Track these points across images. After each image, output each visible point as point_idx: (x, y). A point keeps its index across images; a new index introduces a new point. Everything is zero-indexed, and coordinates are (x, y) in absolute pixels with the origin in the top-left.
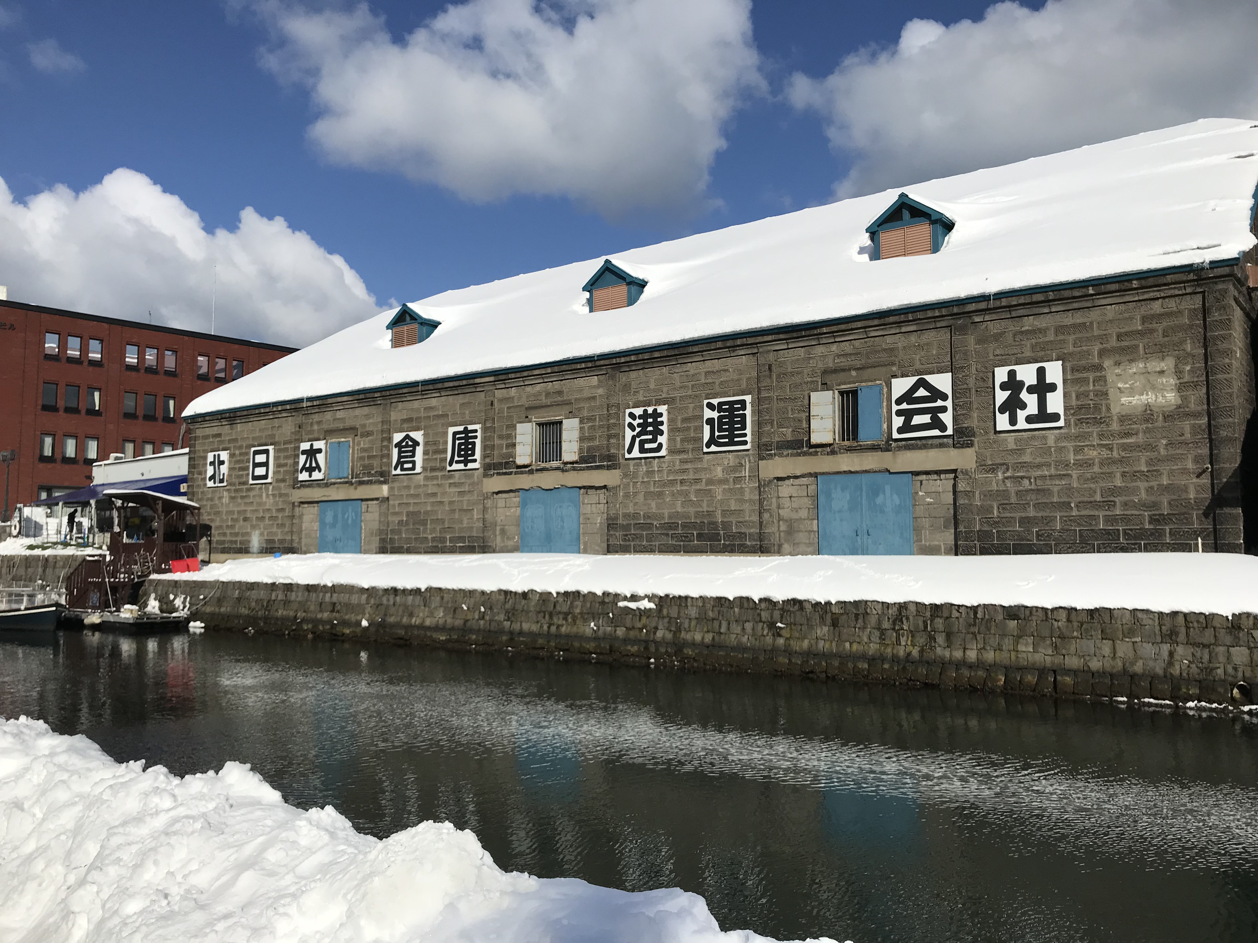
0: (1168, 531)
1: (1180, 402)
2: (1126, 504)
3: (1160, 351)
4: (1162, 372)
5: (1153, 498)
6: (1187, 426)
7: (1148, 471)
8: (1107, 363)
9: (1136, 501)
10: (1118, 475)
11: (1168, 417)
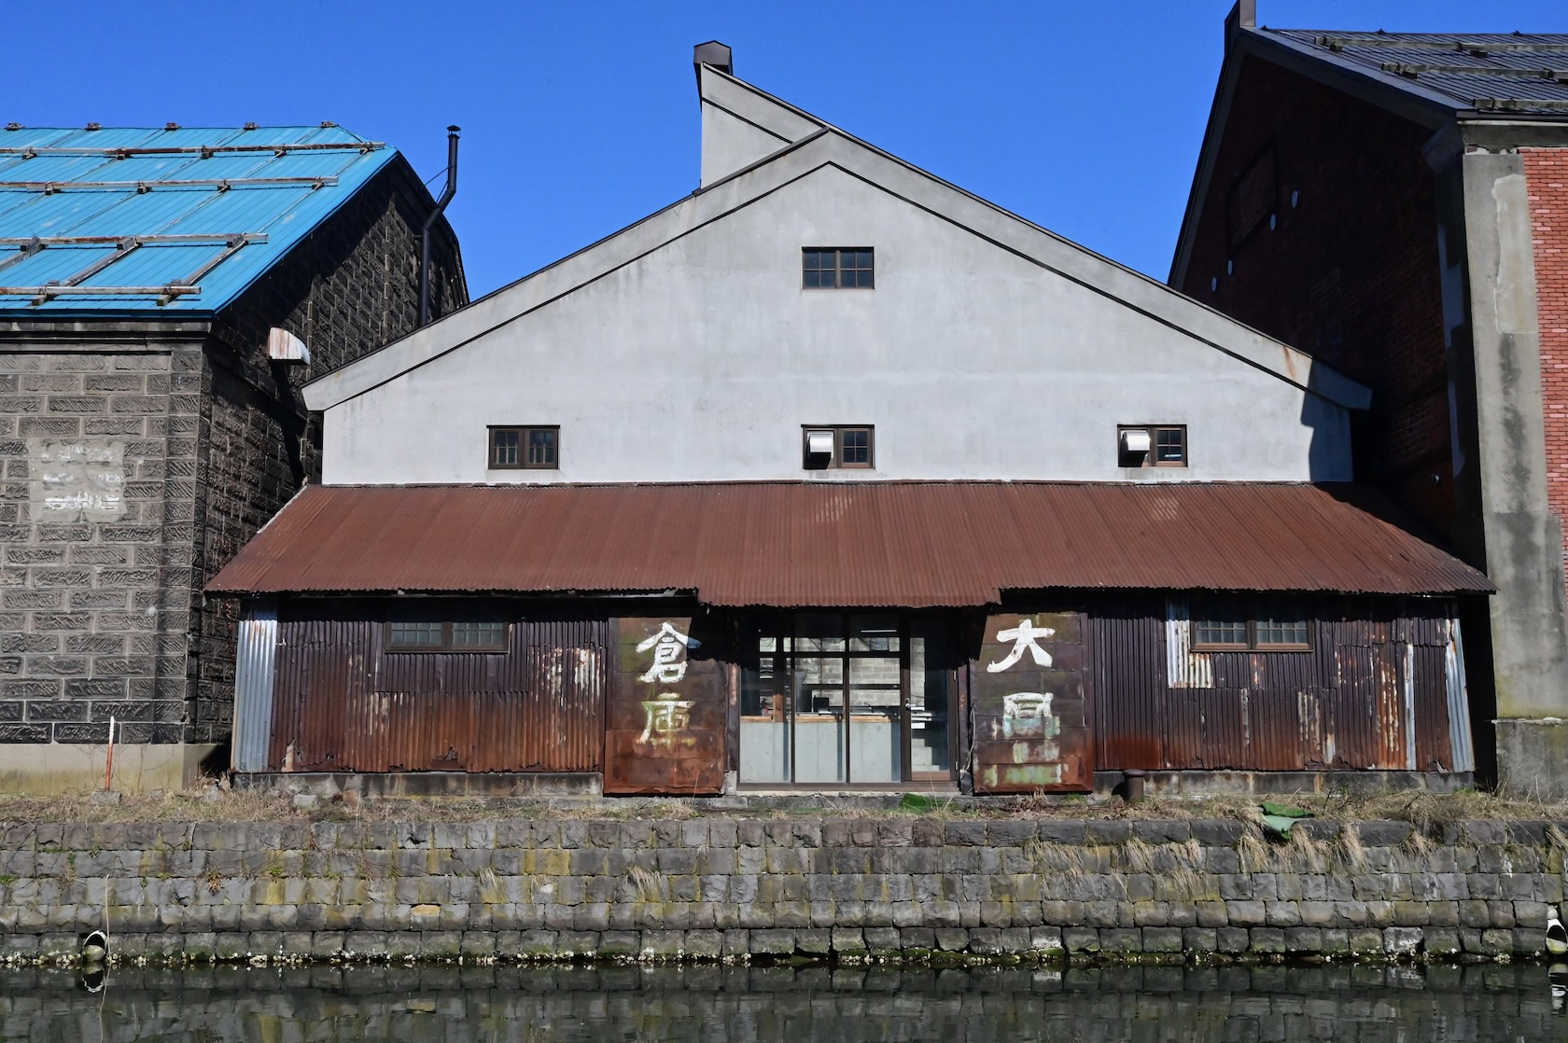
0: (90, 705)
1: (125, 511)
2: (34, 663)
3: (107, 431)
4: (105, 464)
5: (74, 656)
6: (130, 548)
7: (71, 614)
8: (32, 442)
9: (52, 658)
10: (30, 617)
11: (107, 533)
